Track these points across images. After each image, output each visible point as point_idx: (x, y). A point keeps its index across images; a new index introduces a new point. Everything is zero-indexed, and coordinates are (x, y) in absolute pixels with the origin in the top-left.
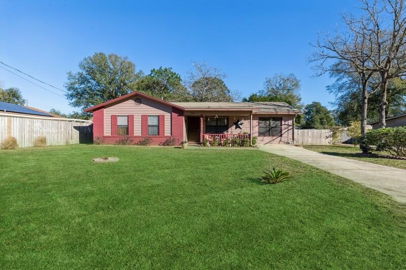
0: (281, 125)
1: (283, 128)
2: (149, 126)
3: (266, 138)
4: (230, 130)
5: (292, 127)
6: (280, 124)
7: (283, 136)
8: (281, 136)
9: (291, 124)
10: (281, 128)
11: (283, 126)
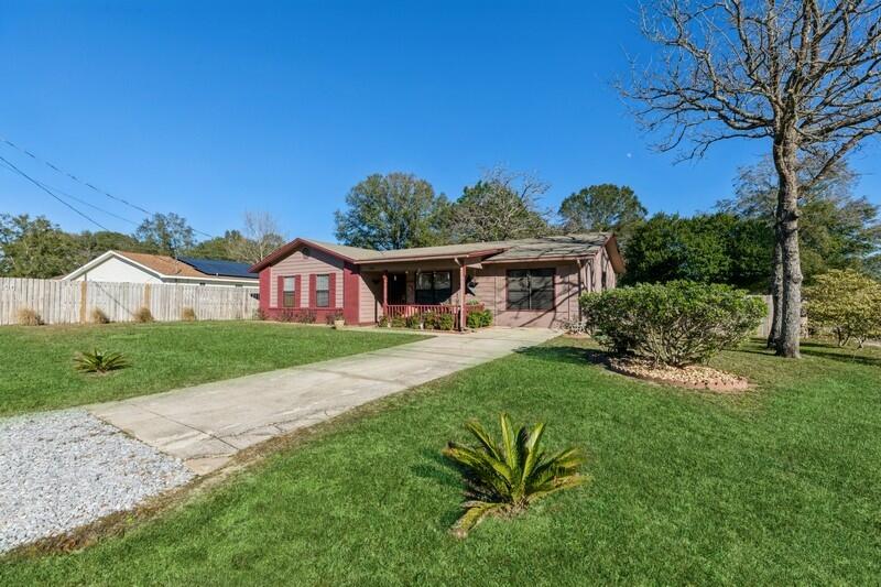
0: (554, 284)
1: (557, 293)
2: (318, 292)
3: (522, 313)
4: (454, 297)
5: (577, 289)
6: (551, 283)
7: (558, 309)
8: (554, 308)
9: (577, 283)
10: (553, 291)
11: (557, 287)
